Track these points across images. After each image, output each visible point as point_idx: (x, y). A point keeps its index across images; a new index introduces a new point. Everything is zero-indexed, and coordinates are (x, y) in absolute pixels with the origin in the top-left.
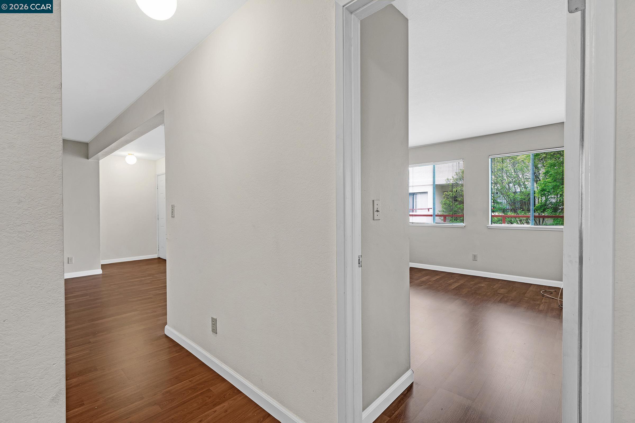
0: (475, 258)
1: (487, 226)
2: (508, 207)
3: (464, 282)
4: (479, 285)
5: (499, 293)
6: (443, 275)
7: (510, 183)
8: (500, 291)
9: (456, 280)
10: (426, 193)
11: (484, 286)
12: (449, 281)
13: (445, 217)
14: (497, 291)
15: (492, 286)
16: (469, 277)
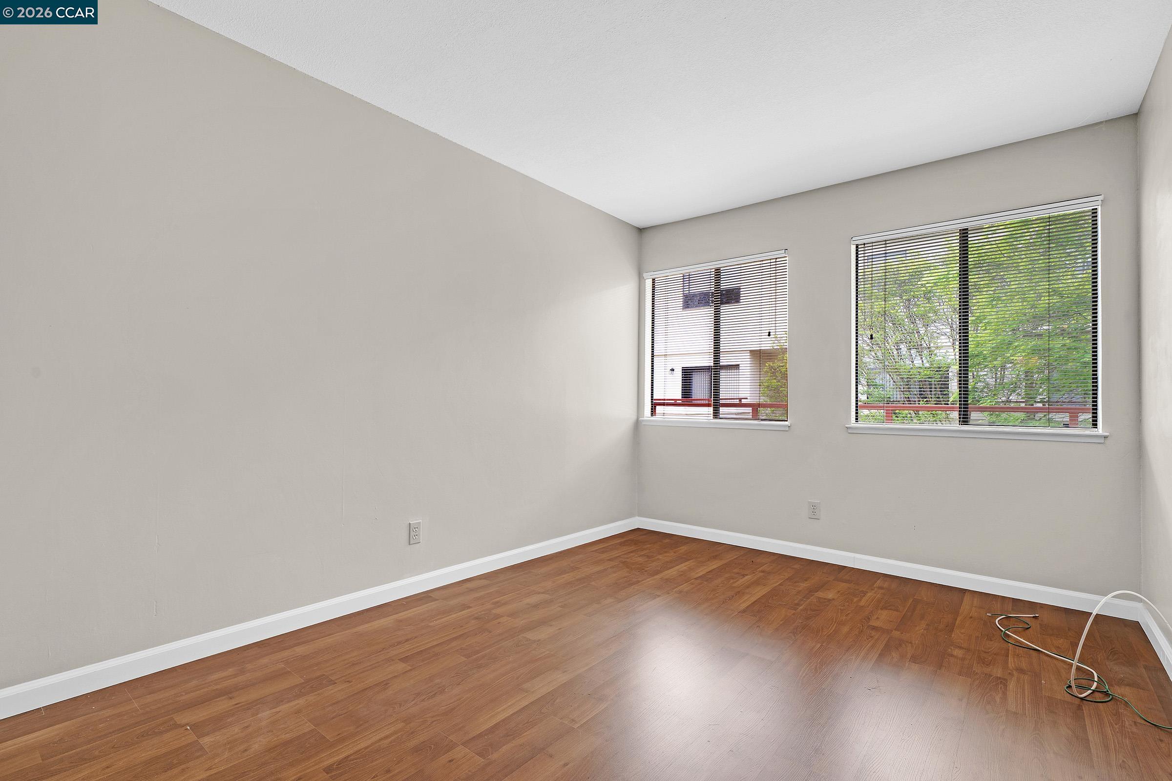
0: (814, 512)
1: (847, 426)
2: (898, 396)
3: (780, 585)
4: (820, 594)
5: (874, 628)
6: (731, 556)
7: (901, 341)
8: (877, 618)
9: (762, 574)
10: (737, 367)
11: (833, 599)
12: (741, 581)
13: (755, 407)
14: (868, 619)
15: (855, 600)
16: (797, 566)
